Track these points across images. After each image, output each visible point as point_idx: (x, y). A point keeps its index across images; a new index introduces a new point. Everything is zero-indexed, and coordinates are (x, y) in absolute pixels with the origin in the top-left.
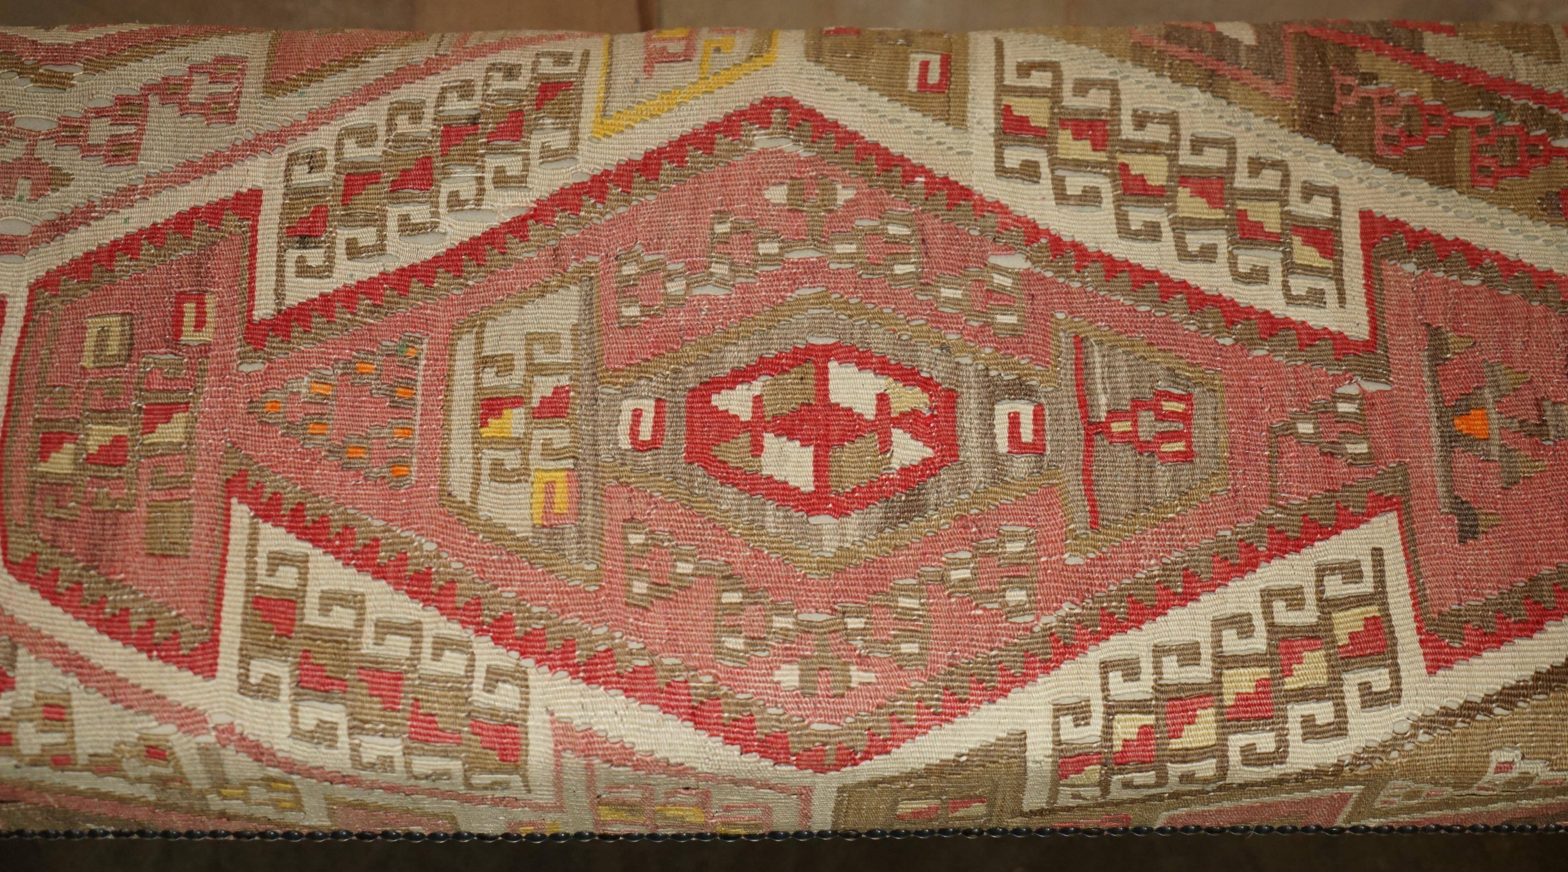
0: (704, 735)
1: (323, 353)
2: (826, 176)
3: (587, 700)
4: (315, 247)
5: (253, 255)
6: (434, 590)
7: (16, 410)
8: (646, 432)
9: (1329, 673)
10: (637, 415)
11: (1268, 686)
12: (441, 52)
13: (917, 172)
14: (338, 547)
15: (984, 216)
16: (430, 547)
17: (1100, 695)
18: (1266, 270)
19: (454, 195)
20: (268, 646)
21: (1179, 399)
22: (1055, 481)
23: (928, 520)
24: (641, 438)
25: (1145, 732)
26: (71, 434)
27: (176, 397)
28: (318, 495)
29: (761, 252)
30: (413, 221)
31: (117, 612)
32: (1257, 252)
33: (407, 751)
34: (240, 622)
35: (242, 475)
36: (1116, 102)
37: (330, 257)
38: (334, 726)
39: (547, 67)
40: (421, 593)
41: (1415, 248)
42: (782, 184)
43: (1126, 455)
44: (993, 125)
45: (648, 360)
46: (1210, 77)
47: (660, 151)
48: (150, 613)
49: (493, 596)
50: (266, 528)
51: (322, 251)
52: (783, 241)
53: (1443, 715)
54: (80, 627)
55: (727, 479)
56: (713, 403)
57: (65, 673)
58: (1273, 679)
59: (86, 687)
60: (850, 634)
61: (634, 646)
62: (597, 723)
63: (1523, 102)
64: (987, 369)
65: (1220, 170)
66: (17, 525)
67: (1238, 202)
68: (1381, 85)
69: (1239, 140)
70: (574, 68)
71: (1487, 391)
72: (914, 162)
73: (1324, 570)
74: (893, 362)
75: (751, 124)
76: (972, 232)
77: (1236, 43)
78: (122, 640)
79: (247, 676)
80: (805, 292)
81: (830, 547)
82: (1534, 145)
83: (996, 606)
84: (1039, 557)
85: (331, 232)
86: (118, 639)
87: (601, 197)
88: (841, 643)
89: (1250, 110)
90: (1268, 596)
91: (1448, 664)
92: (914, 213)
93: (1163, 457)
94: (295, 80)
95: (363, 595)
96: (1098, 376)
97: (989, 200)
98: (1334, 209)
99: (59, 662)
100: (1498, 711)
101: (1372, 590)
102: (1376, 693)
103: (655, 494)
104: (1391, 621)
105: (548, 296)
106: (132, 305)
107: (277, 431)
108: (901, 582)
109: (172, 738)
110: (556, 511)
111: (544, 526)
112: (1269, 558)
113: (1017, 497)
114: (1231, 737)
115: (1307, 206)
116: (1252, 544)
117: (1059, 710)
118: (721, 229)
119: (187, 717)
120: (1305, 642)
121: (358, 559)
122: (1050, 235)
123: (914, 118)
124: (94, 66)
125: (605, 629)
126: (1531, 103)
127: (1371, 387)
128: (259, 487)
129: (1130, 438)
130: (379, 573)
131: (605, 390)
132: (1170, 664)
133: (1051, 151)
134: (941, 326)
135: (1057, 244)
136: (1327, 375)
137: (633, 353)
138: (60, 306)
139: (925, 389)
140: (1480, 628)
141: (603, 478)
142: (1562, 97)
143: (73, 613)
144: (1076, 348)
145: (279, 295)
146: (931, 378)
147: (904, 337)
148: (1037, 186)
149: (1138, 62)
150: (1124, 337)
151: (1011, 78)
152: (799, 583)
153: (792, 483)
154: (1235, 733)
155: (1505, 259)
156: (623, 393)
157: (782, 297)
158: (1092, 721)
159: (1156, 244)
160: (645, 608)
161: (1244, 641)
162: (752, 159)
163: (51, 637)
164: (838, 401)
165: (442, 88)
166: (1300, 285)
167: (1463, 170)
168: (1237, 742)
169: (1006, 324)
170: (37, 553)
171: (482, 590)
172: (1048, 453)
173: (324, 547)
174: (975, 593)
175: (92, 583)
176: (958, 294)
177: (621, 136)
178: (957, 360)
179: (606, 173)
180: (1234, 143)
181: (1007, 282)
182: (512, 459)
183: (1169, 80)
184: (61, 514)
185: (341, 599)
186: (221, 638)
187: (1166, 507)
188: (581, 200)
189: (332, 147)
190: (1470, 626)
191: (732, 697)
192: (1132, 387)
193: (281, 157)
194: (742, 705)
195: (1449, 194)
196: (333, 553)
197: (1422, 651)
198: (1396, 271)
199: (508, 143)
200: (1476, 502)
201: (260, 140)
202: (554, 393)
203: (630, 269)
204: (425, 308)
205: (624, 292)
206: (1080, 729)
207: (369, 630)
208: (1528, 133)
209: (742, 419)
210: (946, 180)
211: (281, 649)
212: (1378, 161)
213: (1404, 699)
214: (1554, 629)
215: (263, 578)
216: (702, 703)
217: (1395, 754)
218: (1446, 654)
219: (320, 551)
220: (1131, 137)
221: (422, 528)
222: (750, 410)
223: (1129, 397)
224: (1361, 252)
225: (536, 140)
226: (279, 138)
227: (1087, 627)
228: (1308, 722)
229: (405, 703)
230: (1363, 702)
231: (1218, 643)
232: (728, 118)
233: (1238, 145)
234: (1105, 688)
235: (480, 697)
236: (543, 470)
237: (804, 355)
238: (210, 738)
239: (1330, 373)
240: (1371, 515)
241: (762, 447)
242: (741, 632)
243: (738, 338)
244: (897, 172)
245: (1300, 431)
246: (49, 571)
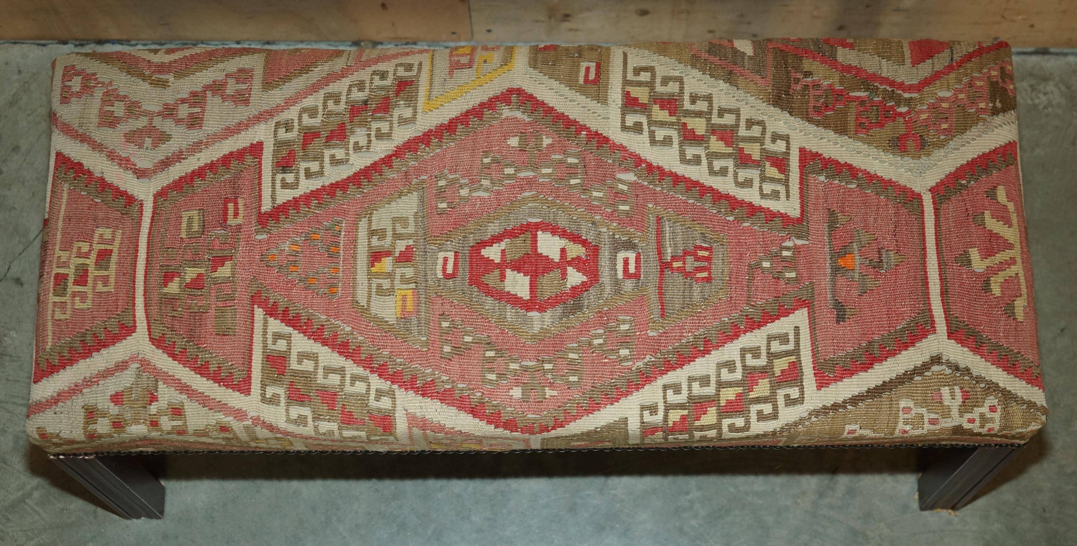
0: (477, 420)
1: (296, 229)
2: (538, 132)
3: (423, 404)
4: (290, 173)
5: (260, 178)
6: (351, 351)
7: (151, 260)
8: (450, 270)
9: (770, 390)
10: (446, 260)
11: (742, 396)
12: (349, 64)
13: (582, 129)
14: (305, 329)
15: (615, 152)
16: (348, 329)
17: (662, 401)
18: (751, 180)
19: (356, 143)
20: (274, 380)
21: (706, 249)
22: (644, 293)
23: (584, 314)
24: (447, 272)
25: (683, 418)
26: (178, 273)
27: (226, 253)
28: (295, 303)
29: (505, 173)
30: (337, 158)
31: (203, 363)
32: (747, 170)
33: (340, 428)
34: (260, 368)
35: (259, 292)
36: (682, 89)
37: (297, 179)
38: (306, 417)
39: (401, 72)
40: (345, 353)
41: (825, 167)
42: (516, 136)
43: (678, 279)
44: (621, 103)
45: (451, 231)
46: (730, 74)
47: (457, 118)
48: (219, 364)
49: (378, 354)
50: (271, 320)
51: (294, 174)
52: (516, 167)
53: (823, 409)
54: (186, 371)
55: (489, 293)
56: (482, 254)
57: (181, 393)
58: (744, 393)
59: (191, 400)
60: (545, 372)
61: (444, 378)
62: (428, 415)
63: (883, 87)
64: (614, 235)
65: (732, 126)
66: (155, 320)
67: (740, 143)
68: (814, 78)
69: (742, 110)
70: (414, 73)
71: (855, 244)
72: (581, 123)
73: (771, 338)
74: (568, 231)
75: (501, 103)
76: (609, 161)
77: (744, 54)
78: (206, 377)
79: (265, 394)
80: (526, 194)
81: (536, 328)
82: (888, 111)
83: (615, 357)
84: (636, 332)
85: (297, 164)
86: (205, 377)
87: (428, 145)
88: (541, 376)
89: (748, 92)
90: (744, 351)
91: (827, 385)
92: (581, 151)
93: (697, 280)
94: (277, 81)
95: (317, 354)
96: (667, 237)
97: (618, 144)
98: (787, 147)
99: (178, 388)
100: (849, 407)
101: (793, 348)
102: (792, 399)
103: (454, 301)
104: (801, 363)
105: (403, 197)
106: (203, 204)
107: (274, 270)
108: (570, 345)
109: (232, 422)
110: (408, 310)
111: (402, 318)
112: (745, 332)
113: (626, 301)
114: (723, 420)
115: (773, 145)
116: (737, 325)
117: (643, 408)
118: (486, 161)
119: (238, 413)
120: (760, 375)
121: (315, 336)
122: (647, 162)
123: (582, 99)
124: (180, 75)
125: (431, 370)
126: (888, 88)
127: (799, 242)
128: (267, 299)
129: (681, 270)
130: (325, 343)
131: (430, 247)
132: (696, 385)
133: (649, 117)
134: (592, 212)
135: (650, 167)
136: (778, 237)
137: (444, 227)
138: (169, 206)
139: (584, 246)
140: (843, 367)
141: (429, 293)
142: (904, 84)
143: (183, 364)
144: (657, 223)
145: (273, 199)
146: (587, 240)
147: (574, 218)
148: (641, 136)
149: (694, 66)
150: (681, 217)
151: (630, 76)
152: (522, 347)
153: (519, 295)
154: (726, 418)
155: (868, 173)
156: (439, 248)
157: (516, 197)
158: (658, 413)
159: (698, 167)
160: (450, 360)
161: (731, 374)
162: (502, 122)
163: (174, 376)
164: (542, 252)
165: (350, 85)
166: (768, 188)
167: (852, 125)
168: (726, 422)
169: (624, 210)
170: (165, 334)
171: (373, 351)
172: (642, 278)
173: (299, 330)
174: (605, 350)
175: (191, 350)
176: (601, 195)
177: (437, 111)
178: (599, 230)
179: (430, 131)
180: (739, 111)
181: (625, 188)
182: (386, 284)
183: (708, 76)
184: (175, 314)
185: (307, 356)
186: (252, 375)
187: (698, 306)
188: (418, 146)
189: (297, 118)
190: (838, 366)
191: (490, 402)
192: (684, 243)
193: (272, 123)
194: (495, 406)
195: (844, 138)
196: (303, 333)
197: (815, 378)
198: (815, 180)
199: (382, 115)
200: (845, 302)
201: (262, 115)
202: (406, 249)
203: (442, 183)
204: (344, 205)
205: (439, 195)
206: (653, 416)
207: (320, 371)
208: (885, 104)
209: (496, 262)
210: (597, 134)
211: (280, 381)
212: (810, 120)
213: (805, 401)
214: (878, 367)
215: (271, 346)
216: (476, 405)
217: (800, 426)
218: (827, 380)
219: (296, 332)
220: (688, 108)
221: (344, 320)
222: (500, 257)
223: (682, 248)
224: (798, 170)
225: (396, 113)
226: (270, 114)
227: (657, 367)
228: (760, 413)
229: (338, 407)
230: (786, 403)
231: (719, 375)
232: (490, 100)
233: (741, 112)
234: (665, 397)
235: (373, 403)
236: (401, 289)
237: (526, 228)
238: (249, 422)
239: (780, 235)
240: (794, 310)
241: (505, 276)
242: (494, 371)
243: (494, 219)
244: (573, 129)
245: (764, 266)
246: (171, 343)
